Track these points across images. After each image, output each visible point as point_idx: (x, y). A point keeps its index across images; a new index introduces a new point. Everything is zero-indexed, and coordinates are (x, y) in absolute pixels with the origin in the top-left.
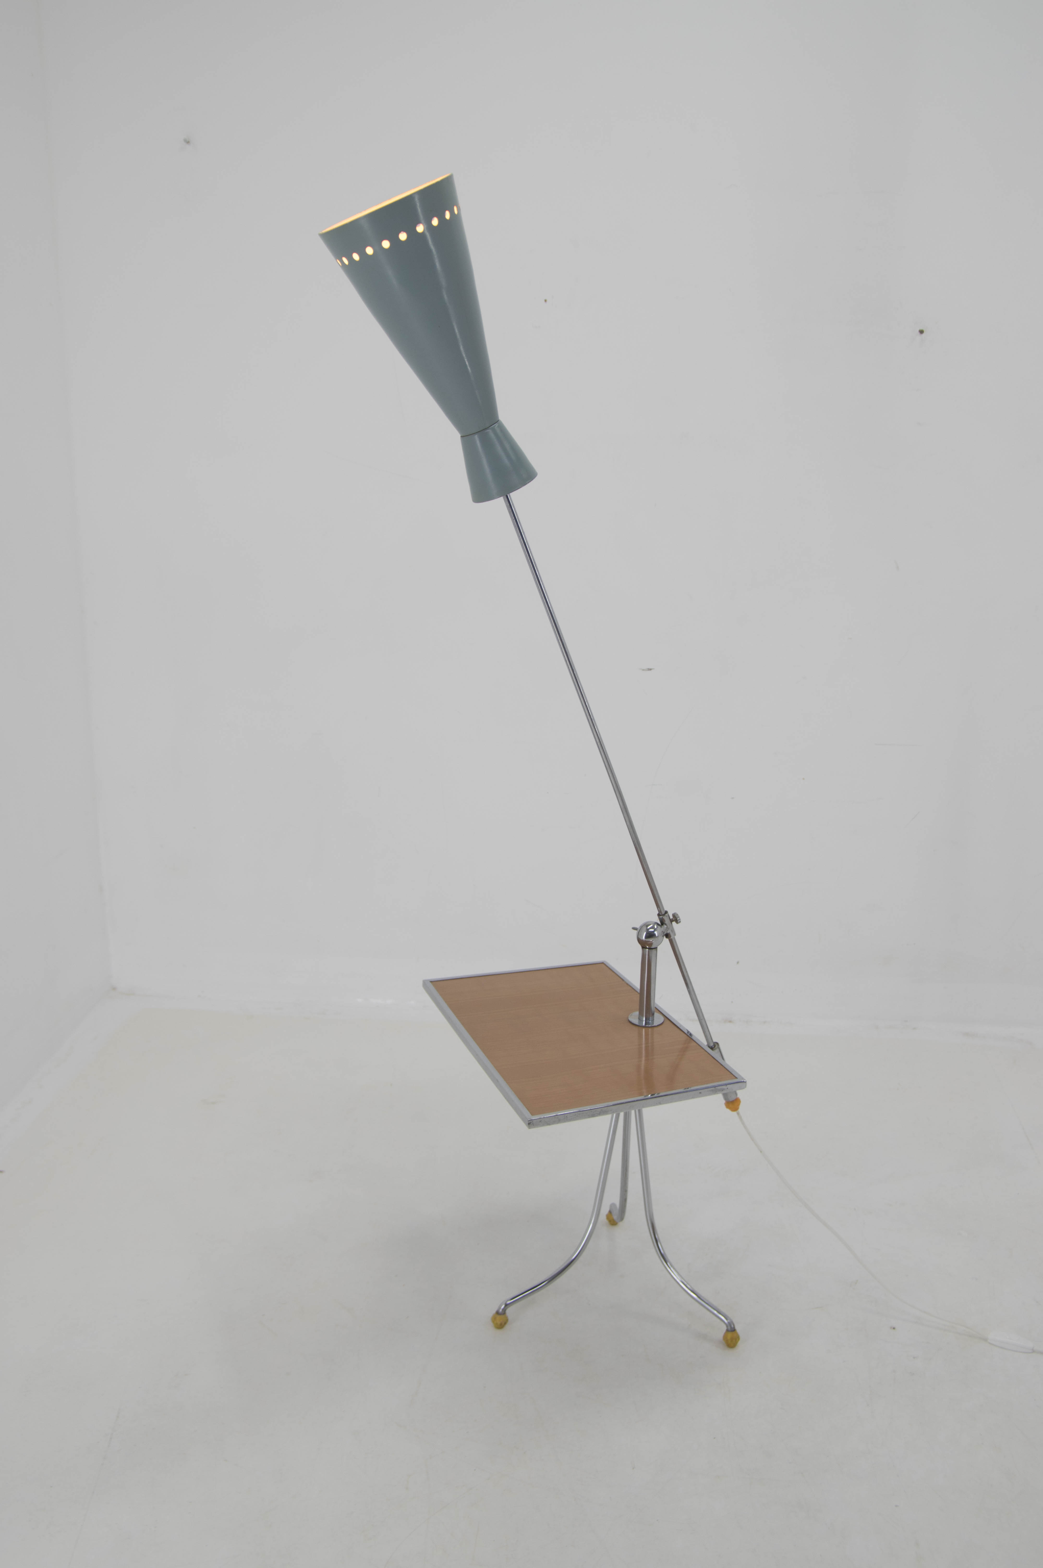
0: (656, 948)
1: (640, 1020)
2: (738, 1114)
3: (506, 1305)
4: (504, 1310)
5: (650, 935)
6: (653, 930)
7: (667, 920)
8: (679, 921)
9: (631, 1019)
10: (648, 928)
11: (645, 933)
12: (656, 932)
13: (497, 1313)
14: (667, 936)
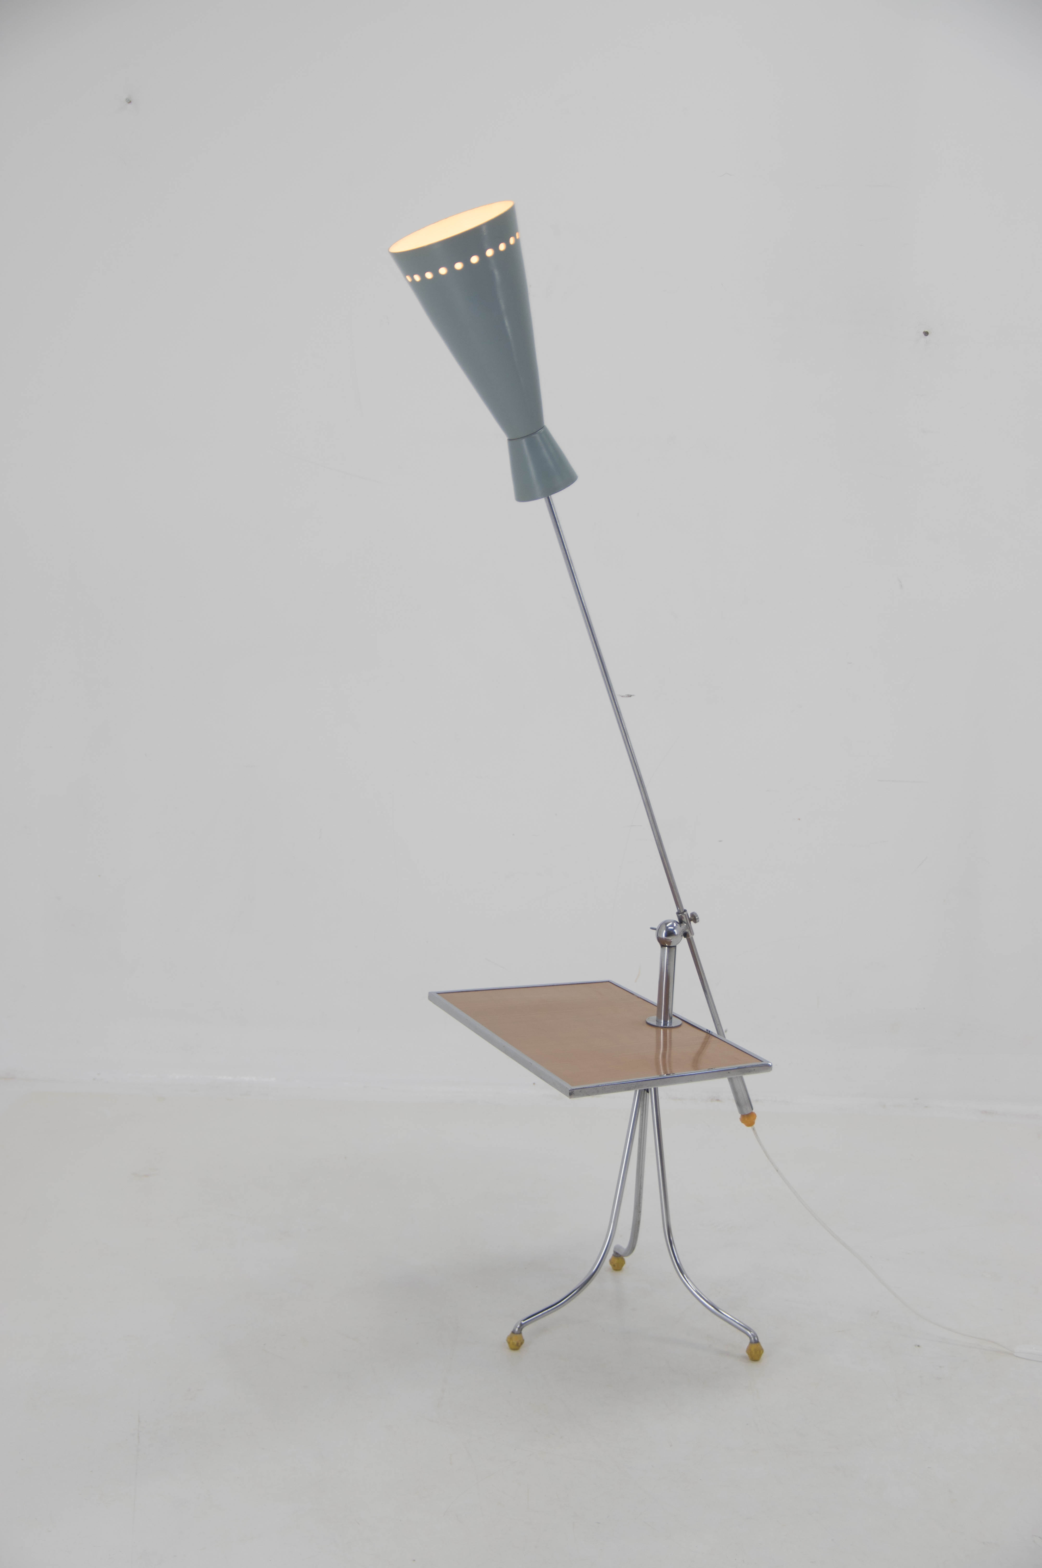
0: (675, 947)
1: (658, 1021)
2: (754, 1129)
3: (521, 1325)
4: (521, 1328)
5: (670, 933)
6: (672, 928)
7: (686, 919)
8: (697, 921)
9: (648, 1022)
10: (668, 925)
11: (664, 931)
12: (675, 931)
13: (513, 1332)
14: (685, 935)
